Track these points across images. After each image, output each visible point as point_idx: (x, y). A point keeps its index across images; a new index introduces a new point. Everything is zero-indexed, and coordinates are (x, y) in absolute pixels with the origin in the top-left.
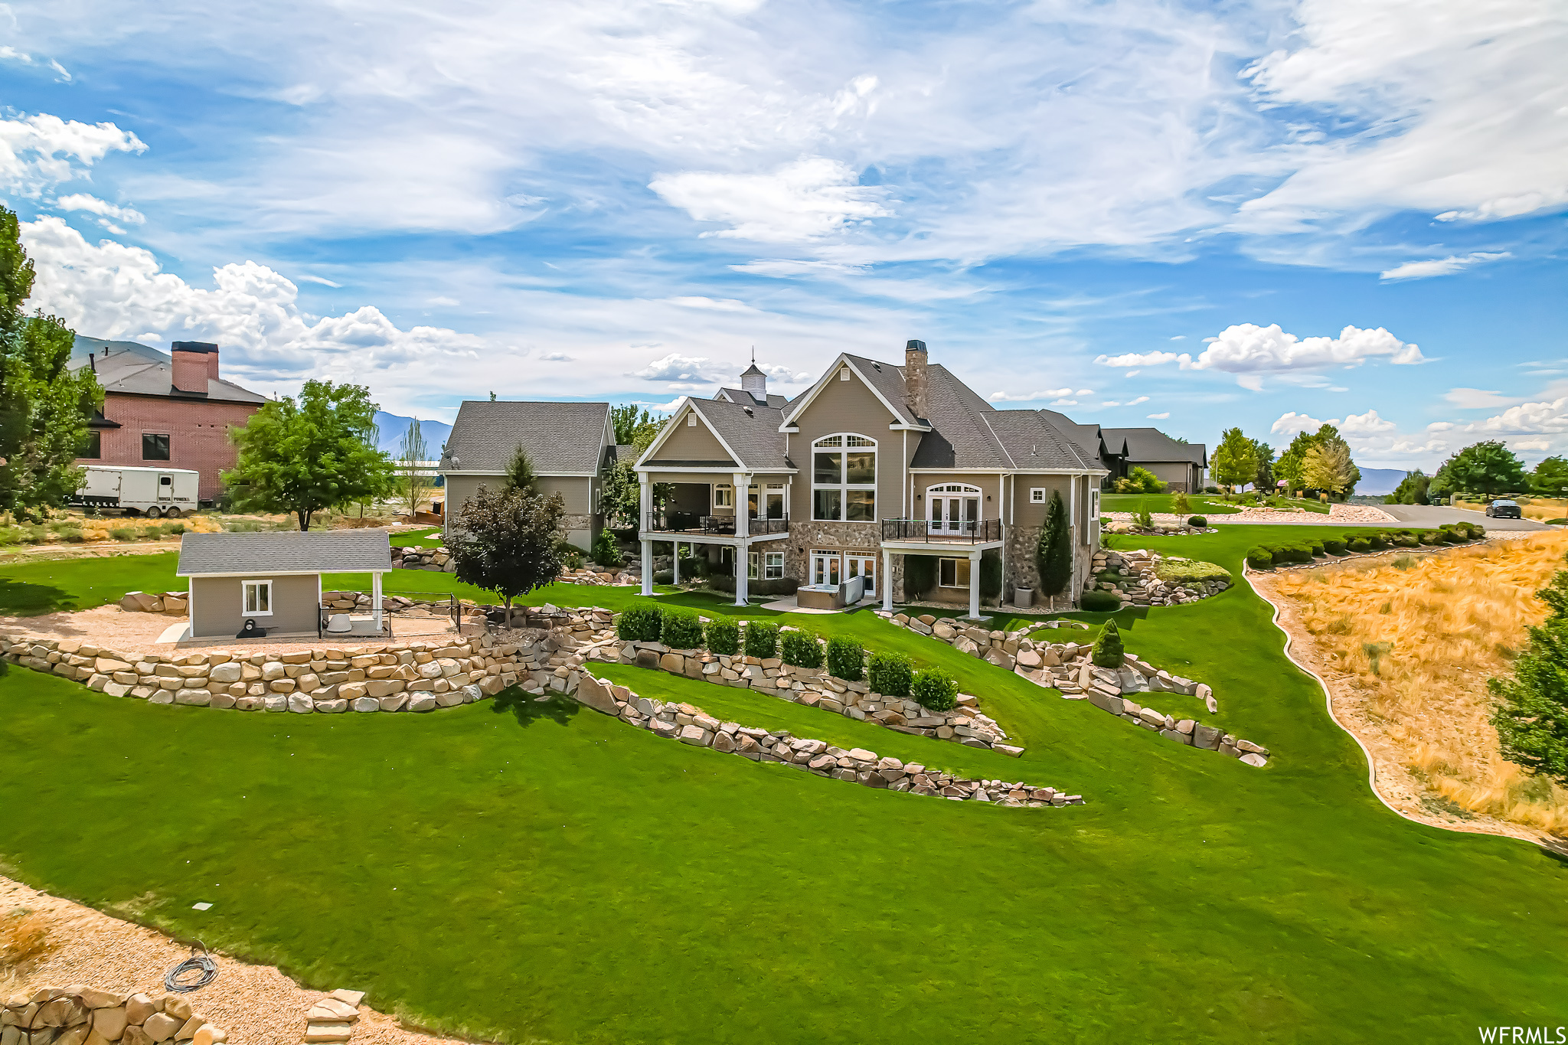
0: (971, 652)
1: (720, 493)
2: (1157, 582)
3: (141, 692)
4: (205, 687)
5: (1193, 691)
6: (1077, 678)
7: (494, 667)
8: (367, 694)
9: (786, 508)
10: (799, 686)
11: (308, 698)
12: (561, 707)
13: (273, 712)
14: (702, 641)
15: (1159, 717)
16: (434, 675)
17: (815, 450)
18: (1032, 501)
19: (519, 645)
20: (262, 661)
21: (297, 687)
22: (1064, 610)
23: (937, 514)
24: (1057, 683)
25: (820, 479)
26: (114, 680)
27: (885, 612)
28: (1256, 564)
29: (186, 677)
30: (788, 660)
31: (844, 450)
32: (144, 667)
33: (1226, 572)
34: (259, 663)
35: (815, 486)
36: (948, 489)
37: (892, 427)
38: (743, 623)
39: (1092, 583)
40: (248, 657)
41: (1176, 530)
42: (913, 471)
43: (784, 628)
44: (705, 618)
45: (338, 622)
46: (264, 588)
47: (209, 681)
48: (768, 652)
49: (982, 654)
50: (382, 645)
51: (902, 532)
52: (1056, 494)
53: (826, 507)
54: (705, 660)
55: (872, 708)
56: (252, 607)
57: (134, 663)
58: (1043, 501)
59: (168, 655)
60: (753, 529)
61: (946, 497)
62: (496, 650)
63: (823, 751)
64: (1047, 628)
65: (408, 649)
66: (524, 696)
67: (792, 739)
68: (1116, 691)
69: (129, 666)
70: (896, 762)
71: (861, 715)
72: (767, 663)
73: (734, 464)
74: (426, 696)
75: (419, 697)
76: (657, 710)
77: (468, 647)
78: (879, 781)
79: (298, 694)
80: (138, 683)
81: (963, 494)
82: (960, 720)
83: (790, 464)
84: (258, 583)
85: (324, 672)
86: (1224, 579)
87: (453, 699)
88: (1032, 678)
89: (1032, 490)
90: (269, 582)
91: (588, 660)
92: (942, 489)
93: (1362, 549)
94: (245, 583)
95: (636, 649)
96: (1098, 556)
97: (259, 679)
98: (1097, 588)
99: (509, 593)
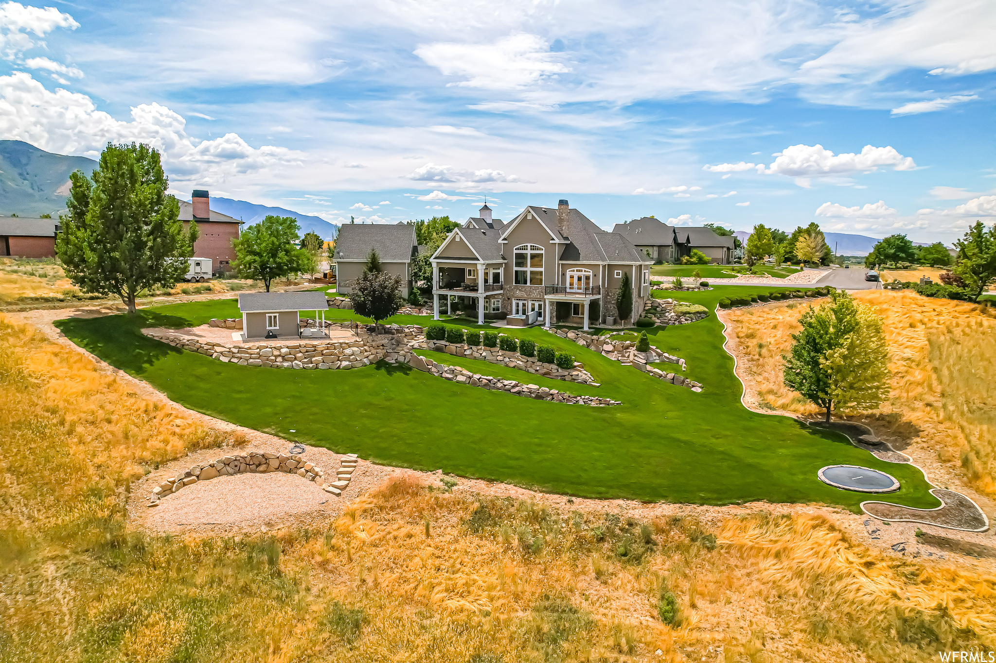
0: (584, 345)
1: (470, 271)
2: (673, 314)
3: (235, 360)
4: (259, 358)
5: (678, 361)
6: (629, 356)
7: (374, 351)
8: (323, 362)
9: (502, 278)
10: (507, 359)
11: (300, 363)
12: (404, 368)
13: (287, 368)
14: (464, 340)
15: (660, 372)
16: (350, 354)
17: (515, 252)
18: (616, 276)
19: (383, 342)
21: (295, 359)
22: (629, 327)
23: (572, 284)
24: (620, 358)
25: (518, 265)
26: (223, 355)
27: (546, 328)
28: (723, 306)
29: (251, 354)
30: (502, 348)
31: (529, 252)
32: (235, 350)
33: (706, 310)
34: (279, 349)
35: (515, 269)
36: (577, 271)
37: (551, 242)
38: (481, 332)
39: (643, 315)
40: (273, 346)
41: (693, 288)
42: (561, 262)
43: (500, 335)
44: (465, 330)
45: (307, 331)
46: (275, 317)
47: (260, 356)
48: (493, 345)
49: (588, 346)
50: (328, 342)
51: (555, 290)
52: (626, 274)
53: (520, 279)
54: (466, 348)
55: (538, 368)
56: (271, 325)
58: (620, 277)
59: (242, 345)
60: (487, 288)
61: (576, 274)
62: (374, 344)
63: (516, 385)
64: (618, 334)
65: (338, 343)
66: (387, 363)
67: (504, 381)
68: (644, 361)
69: (228, 350)
70: (547, 389)
71: (533, 371)
72: (493, 349)
73: (477, 259)
74: (347, 363)
75: (345, 363)
76: (446, 369)
77: (362, 342)
78: (539, 397)
79: (296, 362)
80: (233, 357)
81: (583, 273)
82: (575, 373)
83: (504, 258)
84: (272, 315)
85: (305, 352)
86: (705, 313)
87: (359, 365)
88: (609, 356)
89: (616, 271)
90: (277, 315)
91: (413, 347)
92: (574, 271)
93: (776, 299)
94: (267, 315)
95: (435, 344)
96: (648, 302)
97: (280, 356)
98: (646, 317)
99: (377, 319)
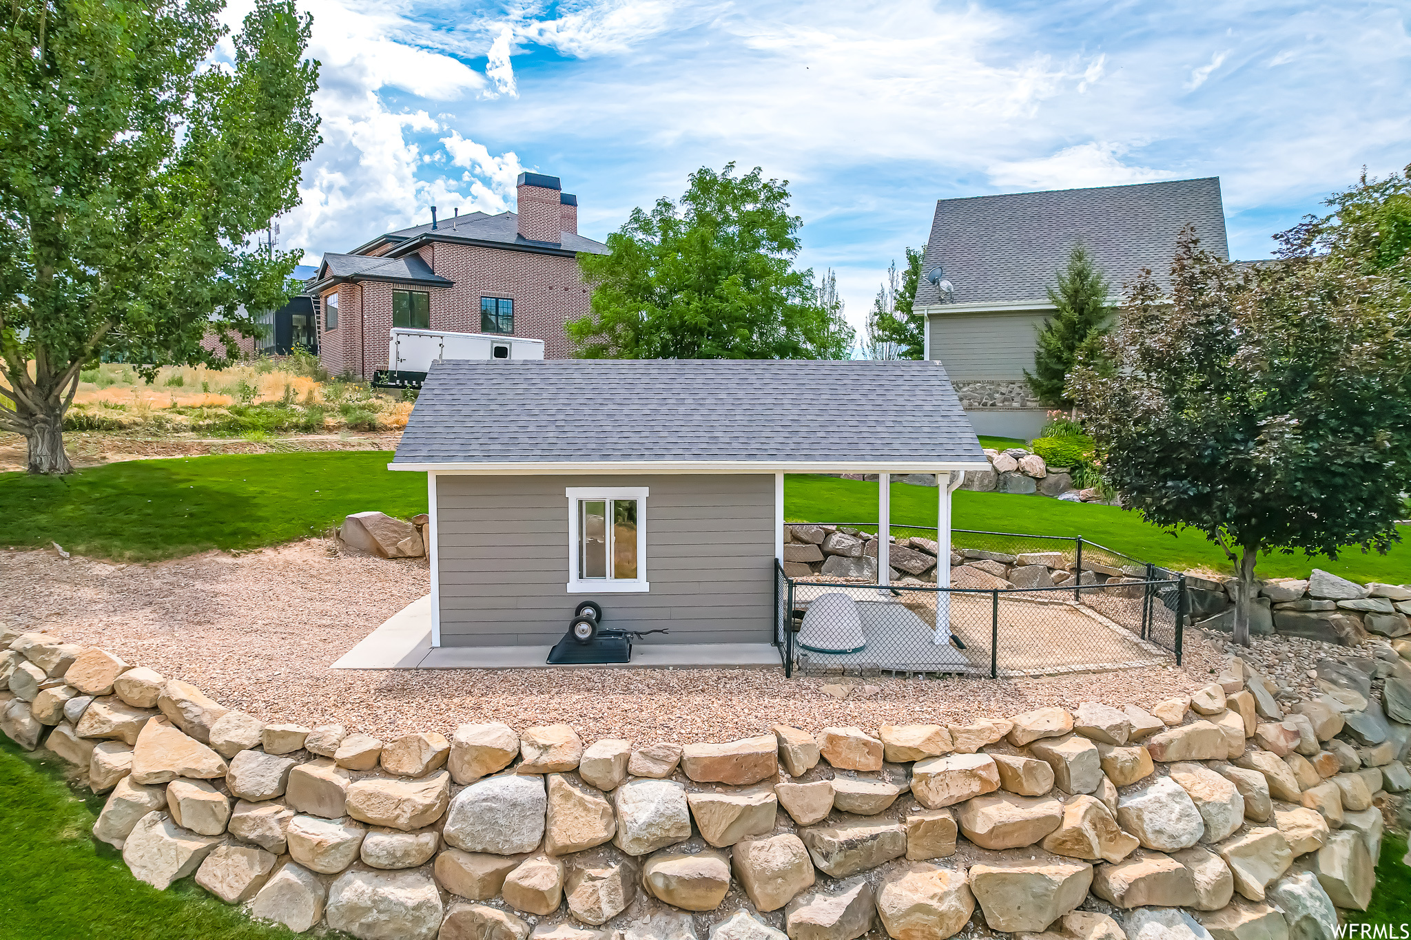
3: (227, 876)
4: (425, 871)
16: (1186, 841)
20: (617, 775)
26: (164, 808)
29: (367, 825)
34: (606, 785)
40: (569, 757)
47: (444, 843)
50: (997, 720)
56: (596, 570)
57: (228, 754)
59: (329, 732)
65: (1078, 731)
69: (210, 763)
77: (1234, 722)
80: (228, 834)
84: (609, 496)
85: (823, 823)
90: (640, 494)
94: (574, 494)
97: (607, 853)
